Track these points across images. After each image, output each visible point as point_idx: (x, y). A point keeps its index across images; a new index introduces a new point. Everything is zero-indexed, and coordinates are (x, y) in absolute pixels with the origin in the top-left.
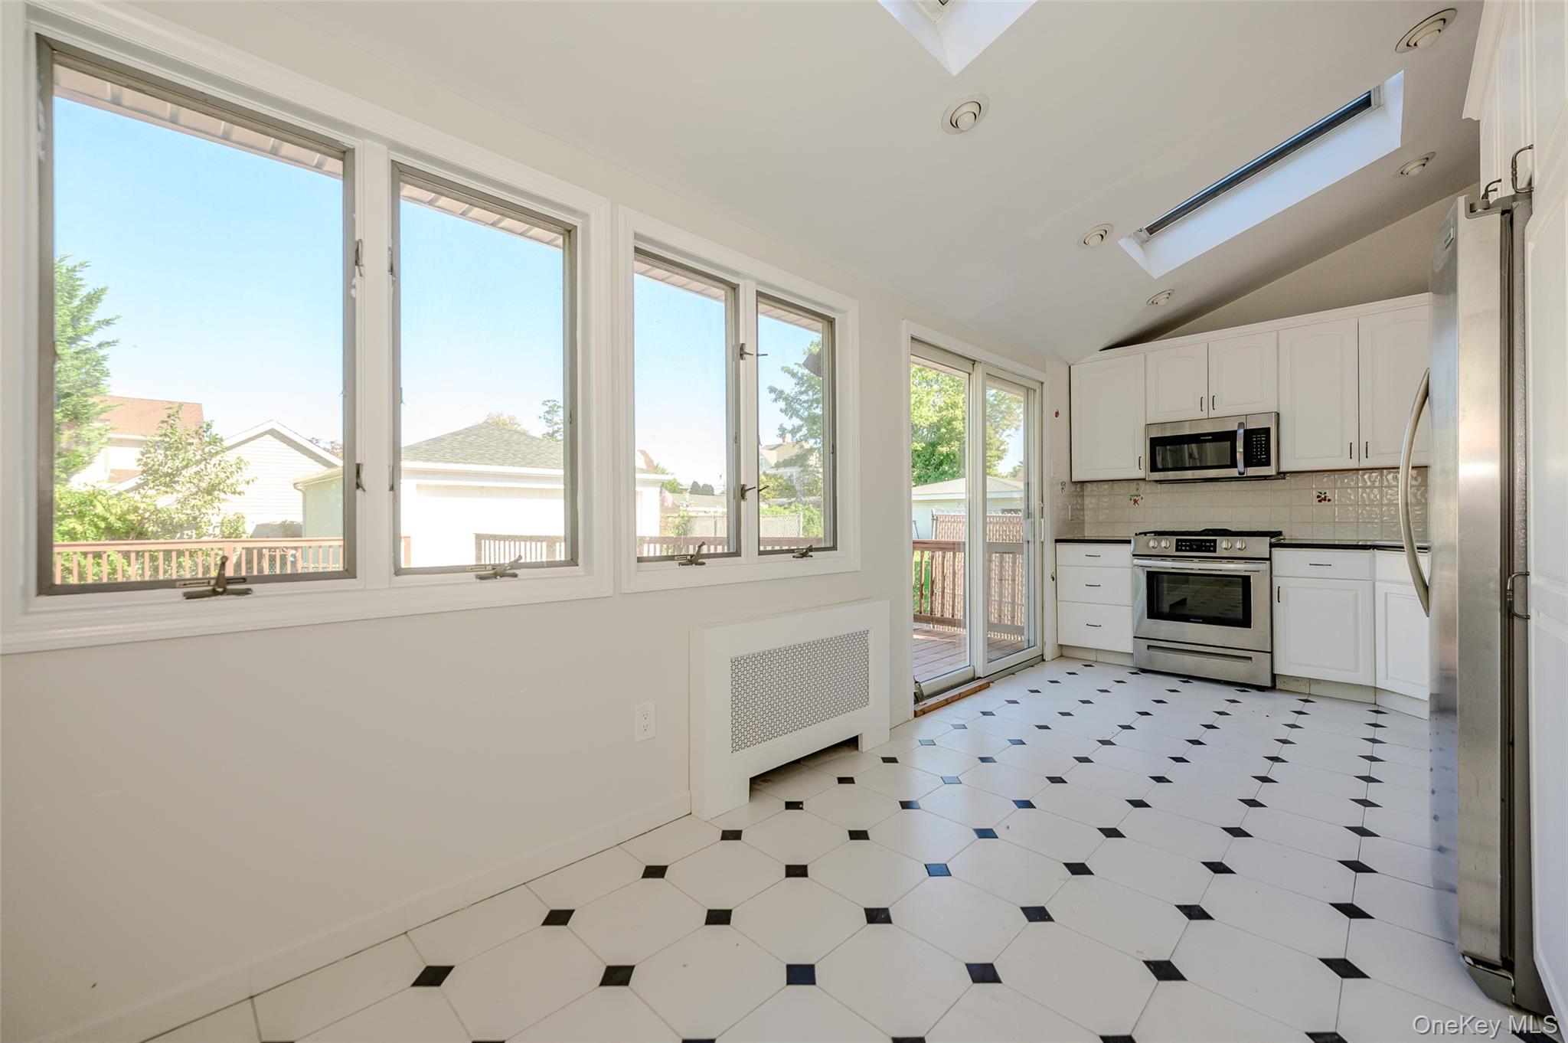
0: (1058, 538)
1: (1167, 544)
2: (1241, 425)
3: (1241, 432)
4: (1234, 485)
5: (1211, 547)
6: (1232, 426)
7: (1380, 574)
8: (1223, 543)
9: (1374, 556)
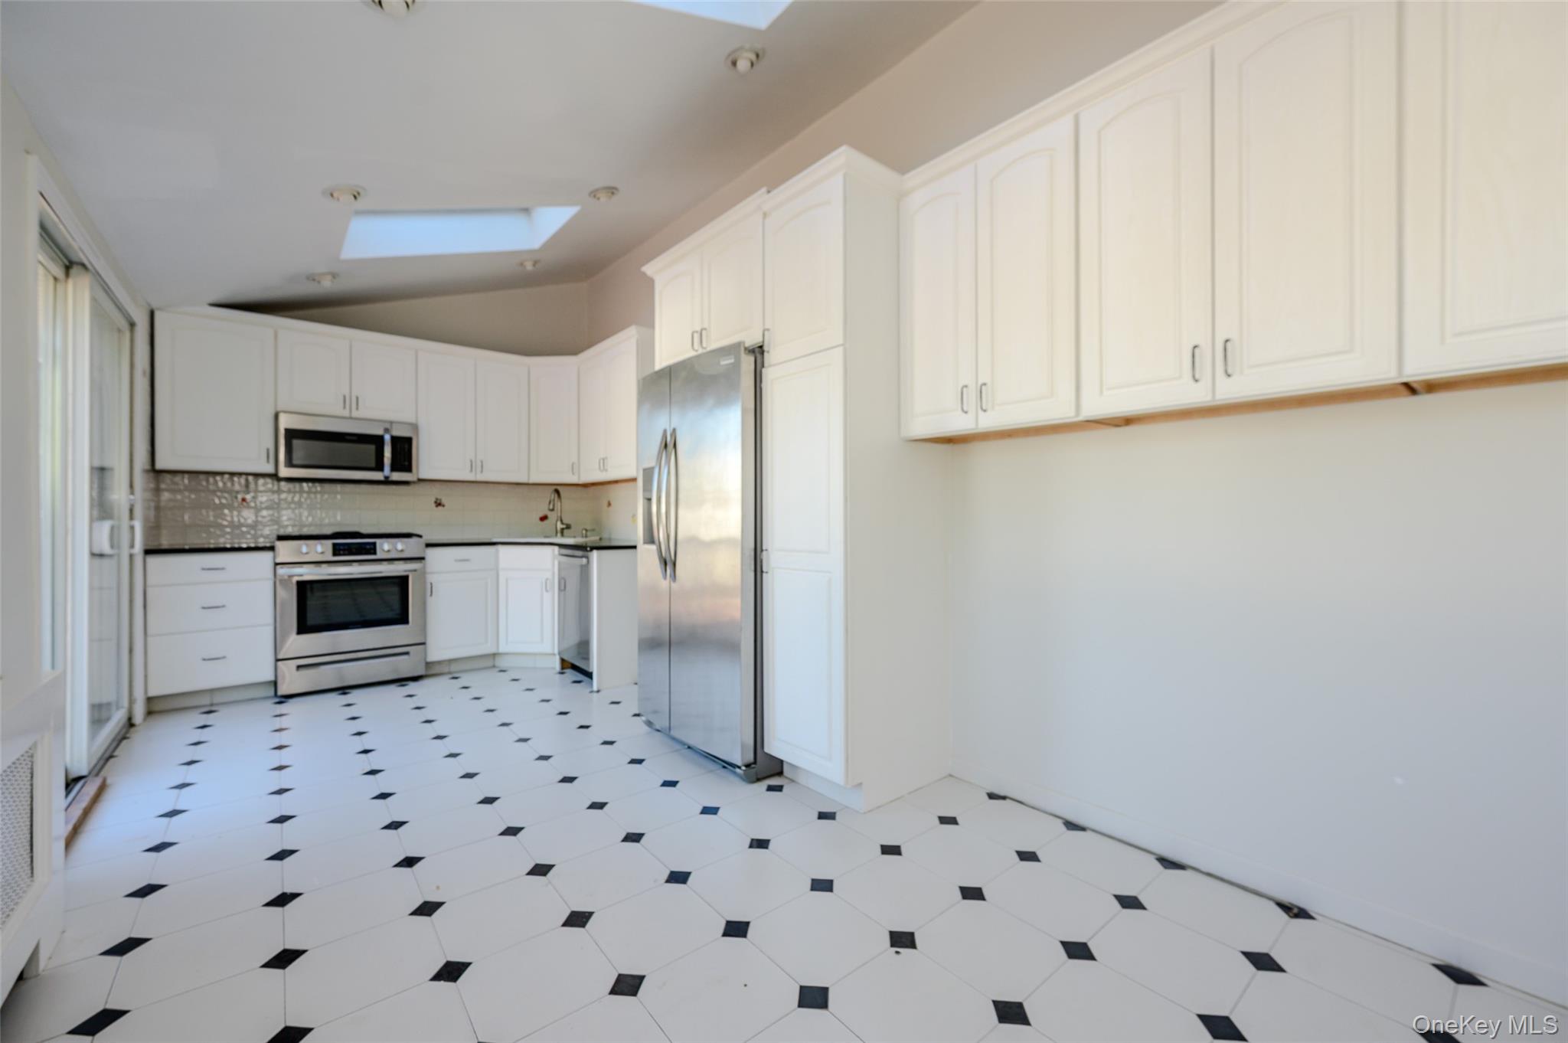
0: (149, 548)
1: (322, 549)
2: (387, 430)
3: (387, 438)
4: (382, 488)
5: (372, 549)
6: (377, 431)
7: (502, 565)
8: (384, 547)
9: (497, 552)
